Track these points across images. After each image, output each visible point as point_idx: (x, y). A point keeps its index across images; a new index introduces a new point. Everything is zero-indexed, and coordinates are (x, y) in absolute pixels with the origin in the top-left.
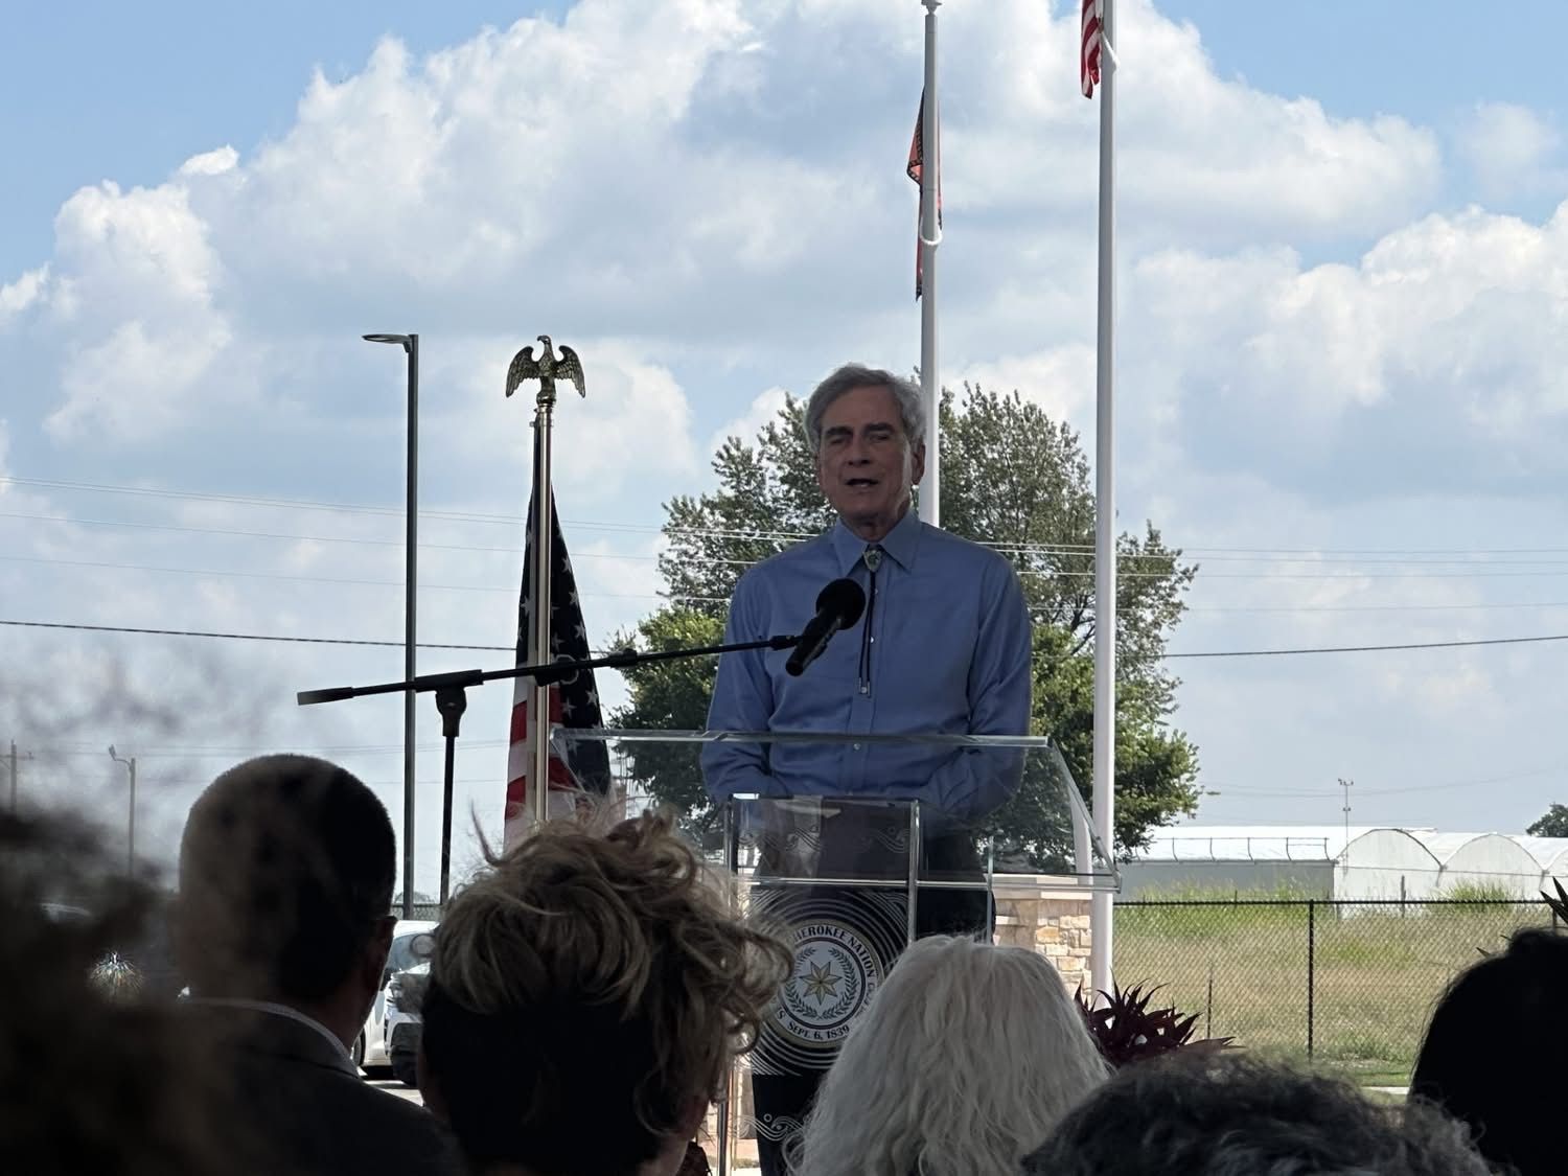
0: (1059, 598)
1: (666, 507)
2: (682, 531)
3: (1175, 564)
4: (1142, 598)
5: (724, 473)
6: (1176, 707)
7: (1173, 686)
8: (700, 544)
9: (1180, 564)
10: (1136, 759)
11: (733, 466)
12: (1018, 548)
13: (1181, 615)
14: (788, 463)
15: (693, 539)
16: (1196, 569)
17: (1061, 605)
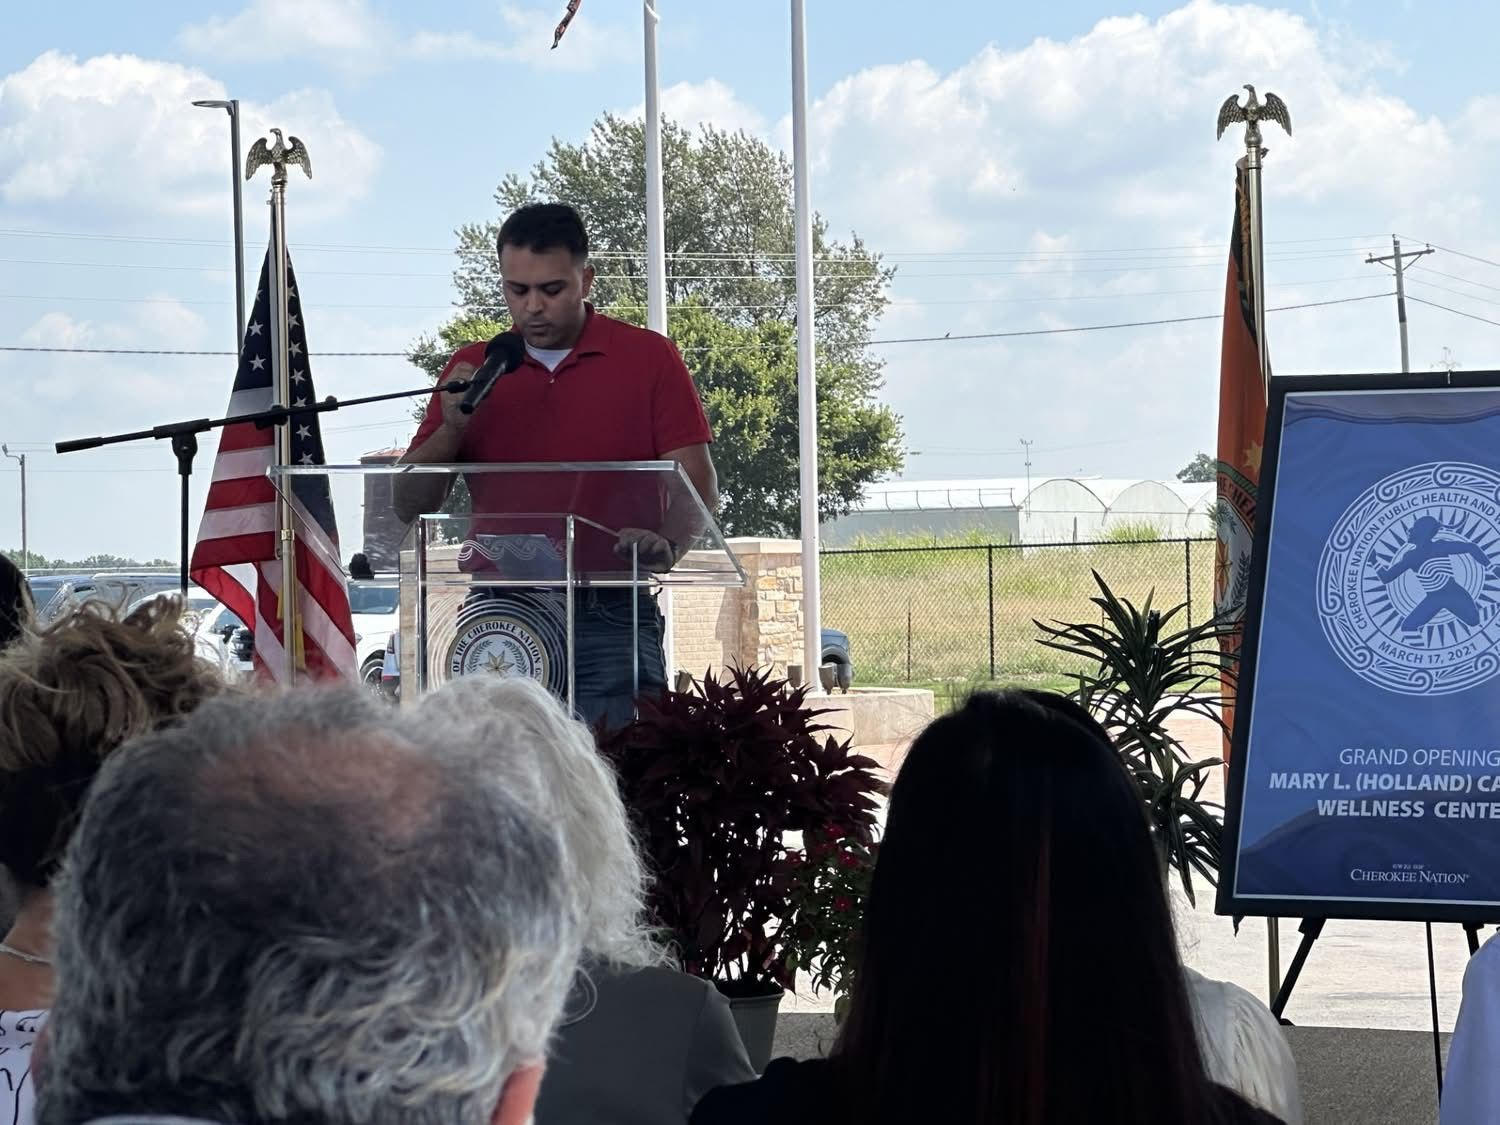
0: (783, 298)
1: (457, 233)
2: (470, 253)
3: (878, 267)
4: (851, 295)
5: (504, 203)
6: (884, 383)
7: (880, 366)
8: (487, 262)
9: (882, 267)
10: (851, 428)
11: (511, 198)
12: (749, 257)
13: (885, 308)
14: (557, 194)
15: (480, 259)
16: (895, 270)
17: (785, 303)
